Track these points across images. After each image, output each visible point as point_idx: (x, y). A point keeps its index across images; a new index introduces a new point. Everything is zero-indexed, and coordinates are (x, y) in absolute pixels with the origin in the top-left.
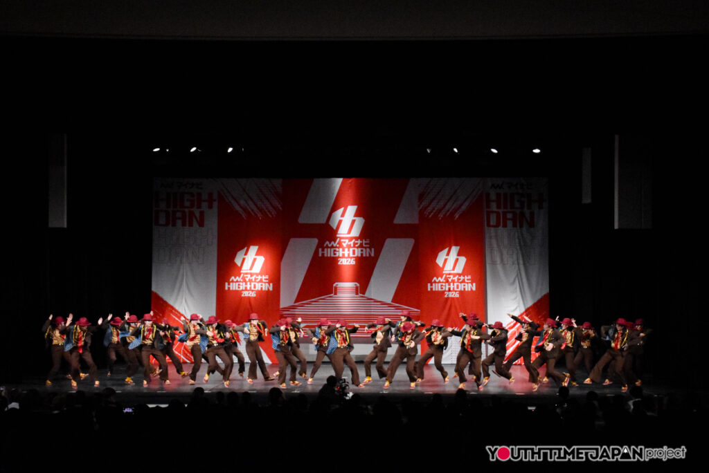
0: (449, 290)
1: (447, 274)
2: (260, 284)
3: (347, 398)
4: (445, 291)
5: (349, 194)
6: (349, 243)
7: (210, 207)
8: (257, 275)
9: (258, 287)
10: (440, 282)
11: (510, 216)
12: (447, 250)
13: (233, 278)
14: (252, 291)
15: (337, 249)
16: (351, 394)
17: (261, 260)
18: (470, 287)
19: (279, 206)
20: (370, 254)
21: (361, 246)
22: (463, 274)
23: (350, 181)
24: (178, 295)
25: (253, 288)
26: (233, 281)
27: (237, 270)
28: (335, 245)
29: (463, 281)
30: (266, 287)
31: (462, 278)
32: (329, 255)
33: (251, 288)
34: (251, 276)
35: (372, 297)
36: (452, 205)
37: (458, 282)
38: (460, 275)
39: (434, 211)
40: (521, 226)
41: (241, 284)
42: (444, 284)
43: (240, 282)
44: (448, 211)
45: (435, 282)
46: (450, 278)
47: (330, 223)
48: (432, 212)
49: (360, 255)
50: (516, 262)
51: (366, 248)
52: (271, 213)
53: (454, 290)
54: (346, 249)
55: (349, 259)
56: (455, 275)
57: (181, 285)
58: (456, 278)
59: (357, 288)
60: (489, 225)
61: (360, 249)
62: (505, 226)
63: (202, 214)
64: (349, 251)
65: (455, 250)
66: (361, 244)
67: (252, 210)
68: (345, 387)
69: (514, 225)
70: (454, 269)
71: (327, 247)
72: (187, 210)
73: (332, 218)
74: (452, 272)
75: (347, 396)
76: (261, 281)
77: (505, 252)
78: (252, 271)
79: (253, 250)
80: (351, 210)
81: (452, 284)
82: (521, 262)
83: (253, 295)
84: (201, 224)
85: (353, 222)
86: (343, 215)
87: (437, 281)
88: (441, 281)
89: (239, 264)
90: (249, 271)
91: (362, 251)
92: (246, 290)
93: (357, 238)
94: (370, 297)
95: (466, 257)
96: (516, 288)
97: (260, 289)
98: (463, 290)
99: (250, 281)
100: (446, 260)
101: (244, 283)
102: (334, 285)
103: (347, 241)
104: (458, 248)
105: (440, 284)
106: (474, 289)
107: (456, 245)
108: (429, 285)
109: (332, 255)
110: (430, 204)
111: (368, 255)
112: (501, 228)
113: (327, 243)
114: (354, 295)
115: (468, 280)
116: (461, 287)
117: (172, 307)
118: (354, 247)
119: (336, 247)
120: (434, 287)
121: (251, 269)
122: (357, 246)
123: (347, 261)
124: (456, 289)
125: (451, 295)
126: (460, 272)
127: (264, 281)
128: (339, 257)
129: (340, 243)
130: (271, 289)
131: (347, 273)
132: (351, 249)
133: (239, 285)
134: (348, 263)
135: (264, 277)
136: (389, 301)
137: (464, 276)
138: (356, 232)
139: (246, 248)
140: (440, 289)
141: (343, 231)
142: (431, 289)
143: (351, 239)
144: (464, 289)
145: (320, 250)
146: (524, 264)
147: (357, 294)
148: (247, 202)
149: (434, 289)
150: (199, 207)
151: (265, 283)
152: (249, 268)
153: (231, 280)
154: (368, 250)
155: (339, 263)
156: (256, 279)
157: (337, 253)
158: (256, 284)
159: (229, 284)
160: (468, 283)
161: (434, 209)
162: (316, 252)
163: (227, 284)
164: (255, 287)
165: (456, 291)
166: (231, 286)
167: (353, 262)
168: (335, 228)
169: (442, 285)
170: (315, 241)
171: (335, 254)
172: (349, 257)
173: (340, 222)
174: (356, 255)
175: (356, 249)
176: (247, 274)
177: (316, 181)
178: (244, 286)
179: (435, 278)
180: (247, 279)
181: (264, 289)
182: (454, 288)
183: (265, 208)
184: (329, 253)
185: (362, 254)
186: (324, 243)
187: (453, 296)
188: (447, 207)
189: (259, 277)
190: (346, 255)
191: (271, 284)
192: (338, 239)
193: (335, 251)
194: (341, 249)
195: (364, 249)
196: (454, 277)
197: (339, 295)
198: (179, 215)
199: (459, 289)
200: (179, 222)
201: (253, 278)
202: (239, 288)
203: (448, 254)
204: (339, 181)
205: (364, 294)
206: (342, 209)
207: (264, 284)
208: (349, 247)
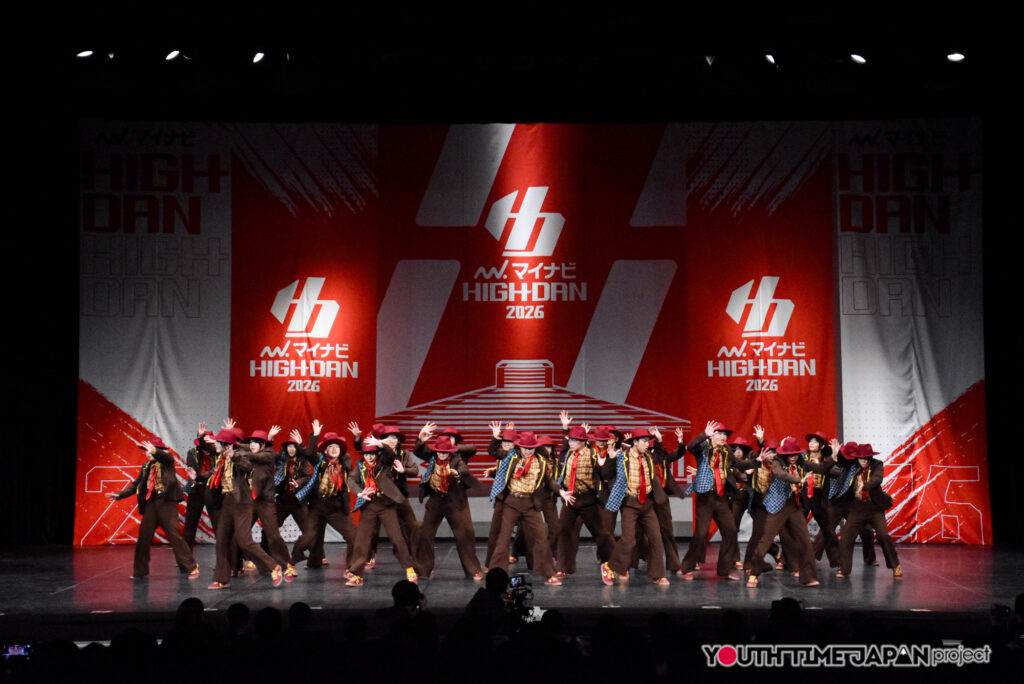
0: (756, 375)
1: (750, 340)
2: (329, 363)
3: (529, 620)
4: (747, 377)
5: (529, 160)
6: (530, 271)
7: (214, 188)
8: (323, 342)
9: (326, 369)
10: (734, 357)
11: (893, 206)
12: (749, 285)
13: (267, 349)
14: (313, 379)
15: (504, 285)
16: (538, 613)
17: (331, 309)
18: (805, 368)
19: (372, 186)
20: (577, 296)
21: (557, 277)
22: (788, 338)
23: (534, 129)
24: (140, 388)
25: (313, 374)
26: (267, 357)
27: (275, 332)
28: (498, 276)
29: (789, 355)
30: (342, 369)
31: (785, 347)
32: (485, 299)
33: (308, 371)
34: (310, 346)
35: (584, 393)
36: (762, 184)
37: (775, 356)
38: (780, 340)
39: (722, 198)
40: (920, 229)
41: (286, 363)
42: (744, 362)
43: (284, 358)
44: (753, 197)
45: (724, 357)
46: (757, 347)
47: (488, 226)
48: (716, 198)
49: (554, 299)
50: (909, 311)
51: (567, 282)
52: (353, 203)
53: (766, 376)
54: (524, 286)
55: (532, 307)
56: (769, 341)
57: (148, 364)
58: (770, 349)
59: (548, 371)
60: (846, 227)
61: (554, 285)
62: (883, 229)
63: (195, 203)
64: (530, 288)
65: (768, 285)
66: (558, 273)
67: (312, 197)
68: (524, 594)
69: (905, 228)
70: (766, 327)
71: (481, 279)
72: (159, 195)
73: (491, 213)
74: (762, 334)
75: (528, 615)
76: (332, 356)
77: (883, 290)
78: (313, 335)
79: (314, 286)
80: (535, 196)
81: (761, 362)
82: (921, 311)
83: (313, 387)
84: (194, 227)
85: (540, 222)
86: (516, 208)
87: (729, 355)
88: (738, 354)
89: (281, 320)
90: (305, 335)
91: (559, 288)
92: (298, 376)
93: (547, 260)
94: (578, 393)
95: (794, 302)
96: (910, 370)
97: (329, 375)
98: (786, 374)
99: (309, 356)
100: (748, 308)
101: (293, 362)
102: (498, 365)
103: (526, 266)
104: (778, 278)
105: (734, 363)
106: (813, 372)
107: (771, 274)
108: (710, 363)
109: (493, 299)
110: (712, 181)
111: (572, 298)
112: (873, 232)
113: (482, 270)
114: (541, 387)
115: (798, 351)
116: (783, 368)
117: (128, 418)
118: (542, 279)
119: (502, 280)
120: (720, 368)
121: (308, 330)
122: (546, 277)
123: (526, 312)
124: (770, 373)
125: (761, 386)
126: (781, 333)
127: (338, 356)
128: (508, 302)
129: (510, 271)
130: (355, 374)
131: (527, 339)
132: (535, 286)
133: (281, 365)
134: (528, 316)
135: (338, 348)
136: (621, 402)
137: (789, 344)
138: (544, 247)
139: (297, 283)
140: (735, 374)
141: (517, 242)
142: (716, 373)
143: (534, 262)
144: (791, 371)
145: (466, 285)
146: (927, 315)
147: (548, 385)
148: (297, 177)
149: (721, 374)
150: (188, 188)
151: (341, 360)
152: (304, 329)
153: (262, 355)
154: (573, 286)
155: (509, 316)
156: (320, 352)
157: (504, 294)
158: (322, 363)
159: (258, 364)
160: (798, 359)
161: (720, 193)
162: (457, 290)
163: (253, 363)
164: (317, 370)
165: (771, 378)
166: (263, 369)
167: (539, 314)
168: (498, 238)
169: (739, 365)
170: (454, 267)
171: (499, 296)
172: (530, 302)
173: (510, 222)
174: (546, 298)
175: (546, 285)
176: (300, 340)
177: (455, 128)
178: (293, 367)
179: (724, 349)
180: (300, 353)
181: (338, 375)
182: (766, 371)
183: (339, 192)
184: (485, 294)
185: (559, 296)
186: (474, 273)
187: (764, 389)
188: (751, 190)
189: (328, 348)
190: (524, 298)
191: (355, 364)
192: (507, 262)
193: (499, 288)
194: (512, 285)
195: (564, 285)
196: (766, 346)
197: (508, 387)
198: (141, 206)
199: (779, 373)
200: (142, 223)
201: (314, 349)
202: (282, 372)
203: (753, 295)
204: (508, 129)
205: (565, 385)
206: (512, 197)
207: (338, 363)
208: (530, 279)
